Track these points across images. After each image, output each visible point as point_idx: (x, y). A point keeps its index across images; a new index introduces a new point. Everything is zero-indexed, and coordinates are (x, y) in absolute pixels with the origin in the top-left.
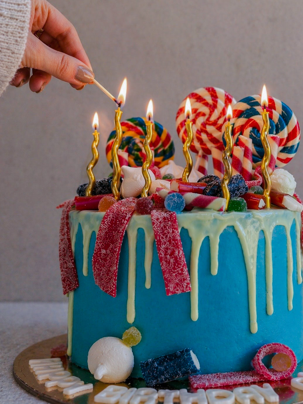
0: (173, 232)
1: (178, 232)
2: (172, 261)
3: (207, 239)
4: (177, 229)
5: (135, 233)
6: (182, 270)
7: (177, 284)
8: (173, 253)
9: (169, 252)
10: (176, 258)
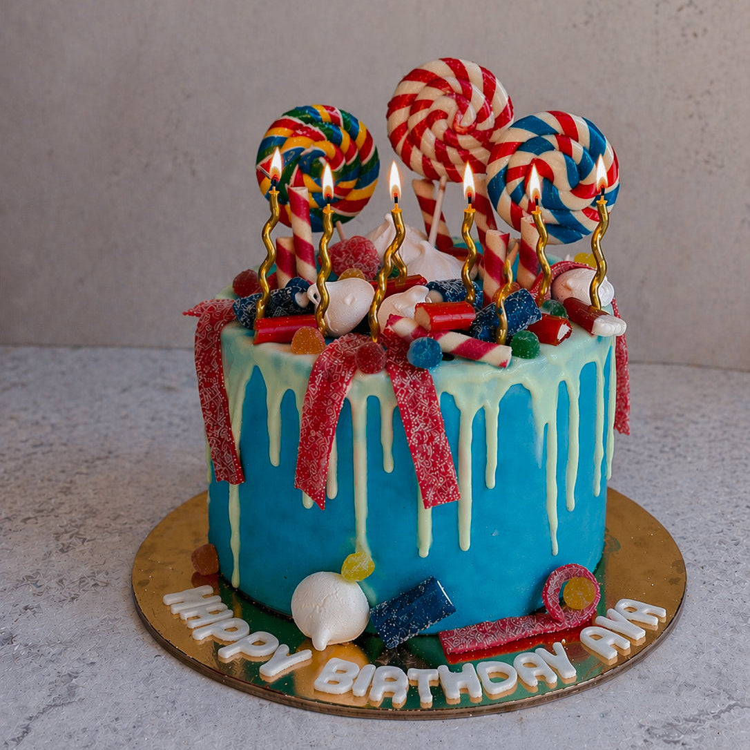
0: (430, 404)
1: (437, 404)
2: (430, 452)
3: (482, 411)
4: (435, 399)
5: (364, 403)
6: (446, 467)
7: (440, 490)
8: (431, 439)
9: (425, 436)
10: (437, 446)
